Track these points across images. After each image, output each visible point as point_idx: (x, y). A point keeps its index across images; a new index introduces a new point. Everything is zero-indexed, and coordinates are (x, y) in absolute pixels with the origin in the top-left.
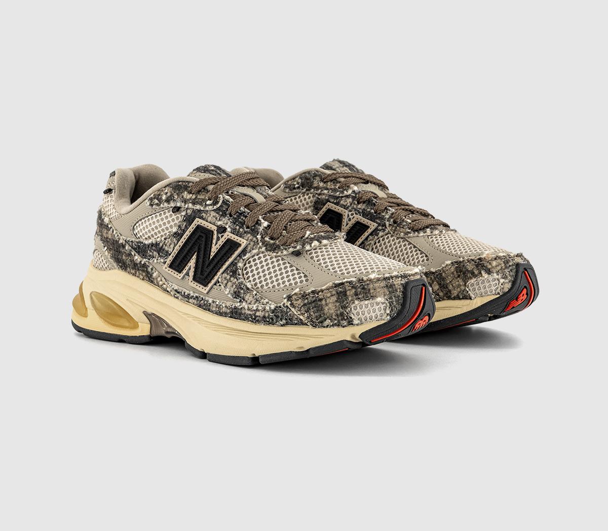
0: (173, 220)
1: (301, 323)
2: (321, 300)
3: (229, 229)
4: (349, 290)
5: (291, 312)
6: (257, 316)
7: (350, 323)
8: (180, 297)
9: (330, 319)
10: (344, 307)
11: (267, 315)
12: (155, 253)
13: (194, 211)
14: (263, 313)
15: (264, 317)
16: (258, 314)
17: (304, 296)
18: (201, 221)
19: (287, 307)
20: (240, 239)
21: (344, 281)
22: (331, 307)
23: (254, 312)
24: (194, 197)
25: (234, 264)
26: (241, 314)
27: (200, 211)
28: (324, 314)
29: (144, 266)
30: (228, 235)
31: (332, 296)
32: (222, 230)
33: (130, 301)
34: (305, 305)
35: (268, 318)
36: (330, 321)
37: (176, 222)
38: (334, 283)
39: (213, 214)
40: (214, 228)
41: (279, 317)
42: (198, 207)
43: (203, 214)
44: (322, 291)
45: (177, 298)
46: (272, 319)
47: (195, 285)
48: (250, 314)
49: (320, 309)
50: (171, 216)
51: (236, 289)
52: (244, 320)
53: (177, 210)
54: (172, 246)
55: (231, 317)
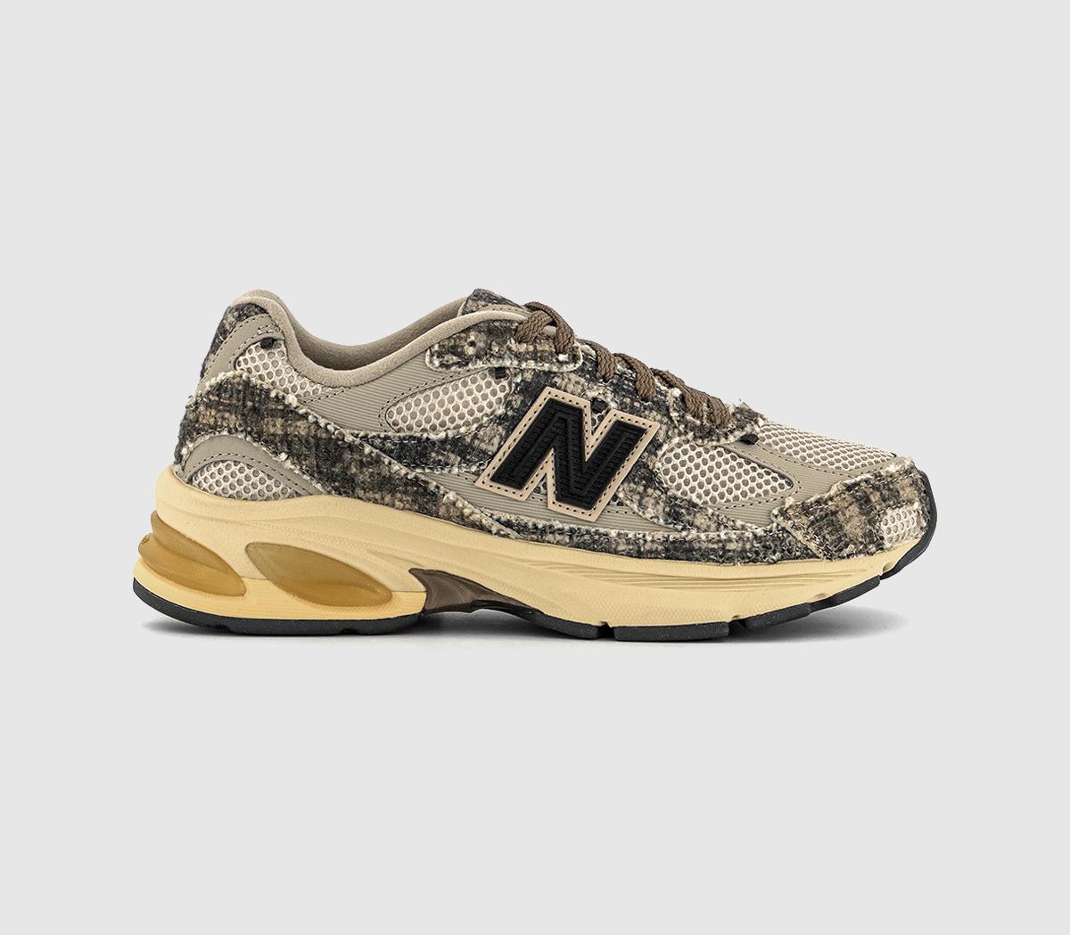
0: (494, 393)
1: (807, 554)
2: (834, 513)
3: (613, 405)
4: (872, 493)
5: (791, 538)
6: (729, 551)
7: (880, 548)
8: (514, 534)
9: (855, 544)
10: (871, 522)
11: (748, 546)
12: (452, 456)
13: (537, 374)
14: (740, 545)
15: (744, 550)
16: (731, 546)
17: (805, 509)
18: (555, 391)
19: (783, 529)
20: (642, 420)
21: (858, 479)
22: (854, 524)
23: (721, 545)
24: (531, 348)
25: (640, 465)
26: (691, 550)
27: (549, 373)
28: (845, 535)
29: (416, 482)
30: (615, 414)
31: (850, 505)
32: (598, 406)
33: (375, 553)
34: (812, 523)
35: (750, 551)
36: (853, 546)
37: (501, 395)
38: (845, 485)
39: (574, 377)
40: (584, 404)
41: (771, 548)
42: (546, 367)
43: (556, 379)
44: (831, 499)
45: (506, 536)
46: (757, 553)
47: (564, 509)
48: (713, 550)
49: (837, 528)
50: (489, 385)
51: (667, 509)
52: (697, 560)
53: (499, 373)
54: (496, 441)
55: (667, 558)
